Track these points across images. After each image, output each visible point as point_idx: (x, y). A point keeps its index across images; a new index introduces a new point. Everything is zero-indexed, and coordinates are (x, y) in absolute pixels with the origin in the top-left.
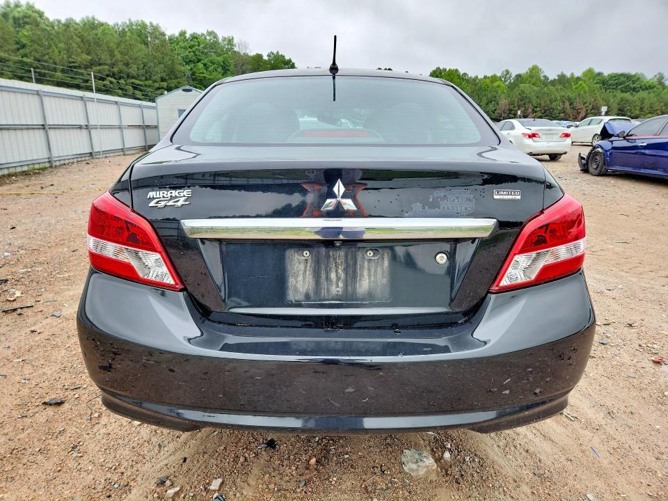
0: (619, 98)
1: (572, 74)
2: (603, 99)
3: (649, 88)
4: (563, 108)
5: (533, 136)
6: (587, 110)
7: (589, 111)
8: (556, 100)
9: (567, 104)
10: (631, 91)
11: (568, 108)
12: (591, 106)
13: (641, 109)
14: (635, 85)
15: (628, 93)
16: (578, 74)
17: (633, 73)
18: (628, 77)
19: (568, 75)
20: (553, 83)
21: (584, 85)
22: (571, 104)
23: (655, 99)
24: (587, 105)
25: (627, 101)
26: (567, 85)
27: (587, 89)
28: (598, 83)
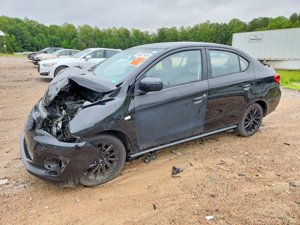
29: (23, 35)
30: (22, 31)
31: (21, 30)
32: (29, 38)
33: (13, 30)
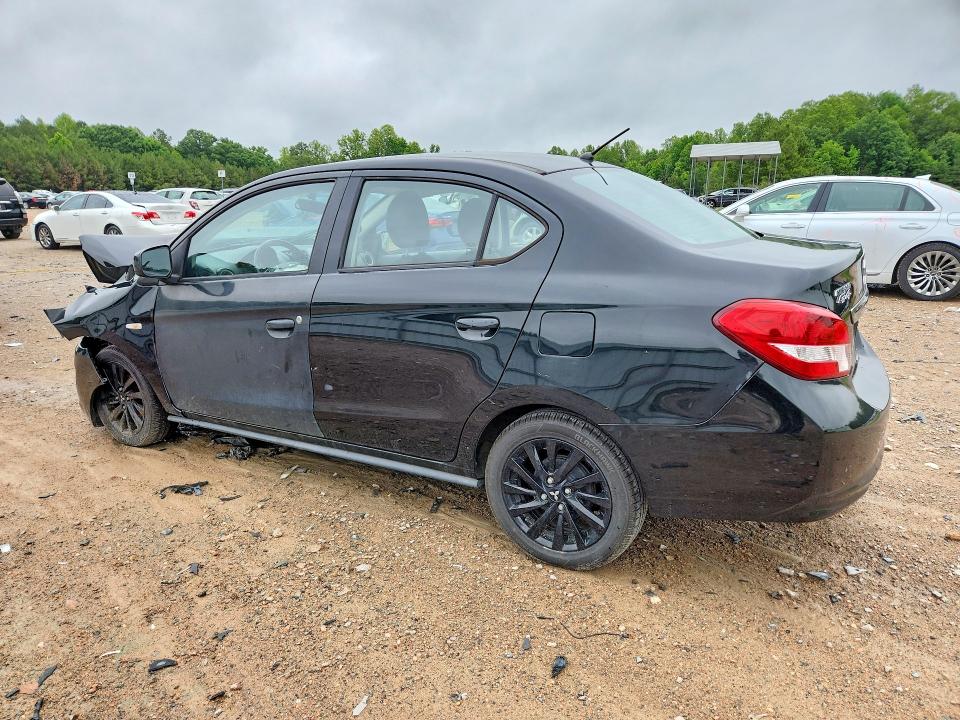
0: (121, 160)
1: (40, 120)
2: (100, 161)
3: (153, 148)
4: (45, 172)
5: (149, 216)
6: (82, 176)
7: (85, 176)
8: (29, 159)
9: (49, 166)
10: (133, 152)
11: (53, 171)
12: (85, 170)
13: (154, 176)
14: (134, 144)
15: (131, 154)
16: (49, 121)
17: (126, 126)
18: (124, 132)
19: (33, 120)
20: (12, 130)
21: (64, 138)
22: (55, 166)
23: (166, 163)
24: (80, 167)
25: (133, 164)
26: (37, 136)
27: (71, 144)
28: (83, 137)
29: (885, 143)
30: (885, 134)
31: (884, 130)
32: (902, 152)
33: (860, 133)
